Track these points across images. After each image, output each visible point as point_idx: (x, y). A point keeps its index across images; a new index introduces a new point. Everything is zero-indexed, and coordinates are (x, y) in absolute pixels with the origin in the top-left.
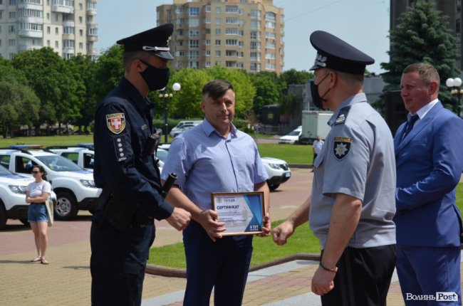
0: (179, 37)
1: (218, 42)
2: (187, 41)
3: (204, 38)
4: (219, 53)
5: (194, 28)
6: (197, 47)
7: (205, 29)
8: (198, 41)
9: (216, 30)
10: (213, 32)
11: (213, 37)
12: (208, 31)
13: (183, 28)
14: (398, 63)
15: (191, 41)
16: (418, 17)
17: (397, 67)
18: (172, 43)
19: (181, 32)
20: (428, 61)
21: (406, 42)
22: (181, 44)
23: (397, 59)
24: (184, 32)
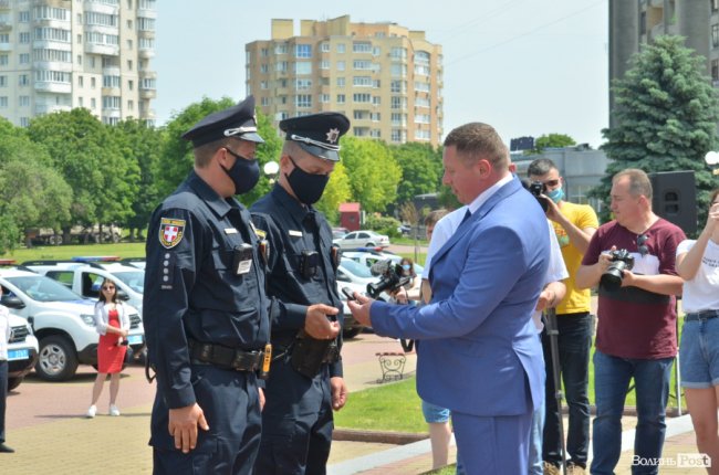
0: (281, 91)
1: (342, 98)
2: (294, 96)
3: (320, 92)
5: (304, 77)
6: (309, 105)
7: (321, 77)
8: (310, 97)
9: (339, 79)
10: (333, 83)
11: (333, 90)
12: (326, 81)
13: (286, 76)
14: (628, 129)
15: (300, 96)
16: (659, 59)
17: (627, 134)
18: (270, 101)
19: (284, 82)
20: (673, 124)
21: (641, 97)
22: (284, 101)
23: (627, 123)
24: (289, 83)
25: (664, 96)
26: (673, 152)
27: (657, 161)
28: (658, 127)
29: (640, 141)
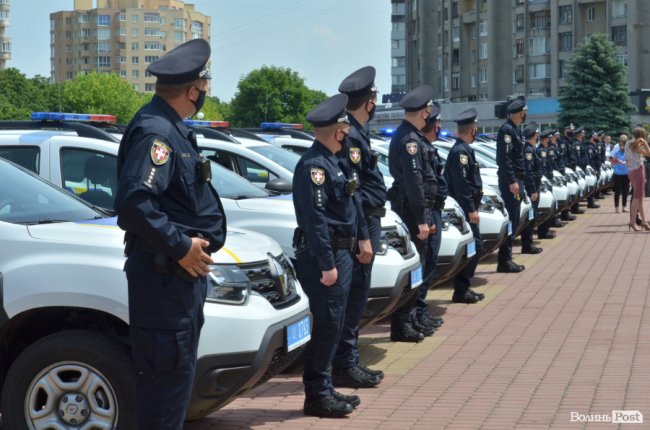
0: (84, 53)
1: (136, 59)
2: (96, 58)
3: (117, 54)
4: (136, 73)
5: (104, 42)
6: (109, 65)
7: (119, 42)
8: (109, 58)
9: (133, 43)
10: (129, 46)
11: (128, 53)
12: (123, 45)
13: (88, 41)
14: (579, 89)
15: (101, 58)
16: (595, 48)
17: (578, 93)
18: (73, 62)
19: (86, 46)
20: (607, 87)
21: (586, 70)
22: (86, 62)
23: (578, 86)
24: (90, 47)
25: (601, 70)
26: (607, 103)
27: (598, 109)
28: (597, 89)
29: (585, 97)
